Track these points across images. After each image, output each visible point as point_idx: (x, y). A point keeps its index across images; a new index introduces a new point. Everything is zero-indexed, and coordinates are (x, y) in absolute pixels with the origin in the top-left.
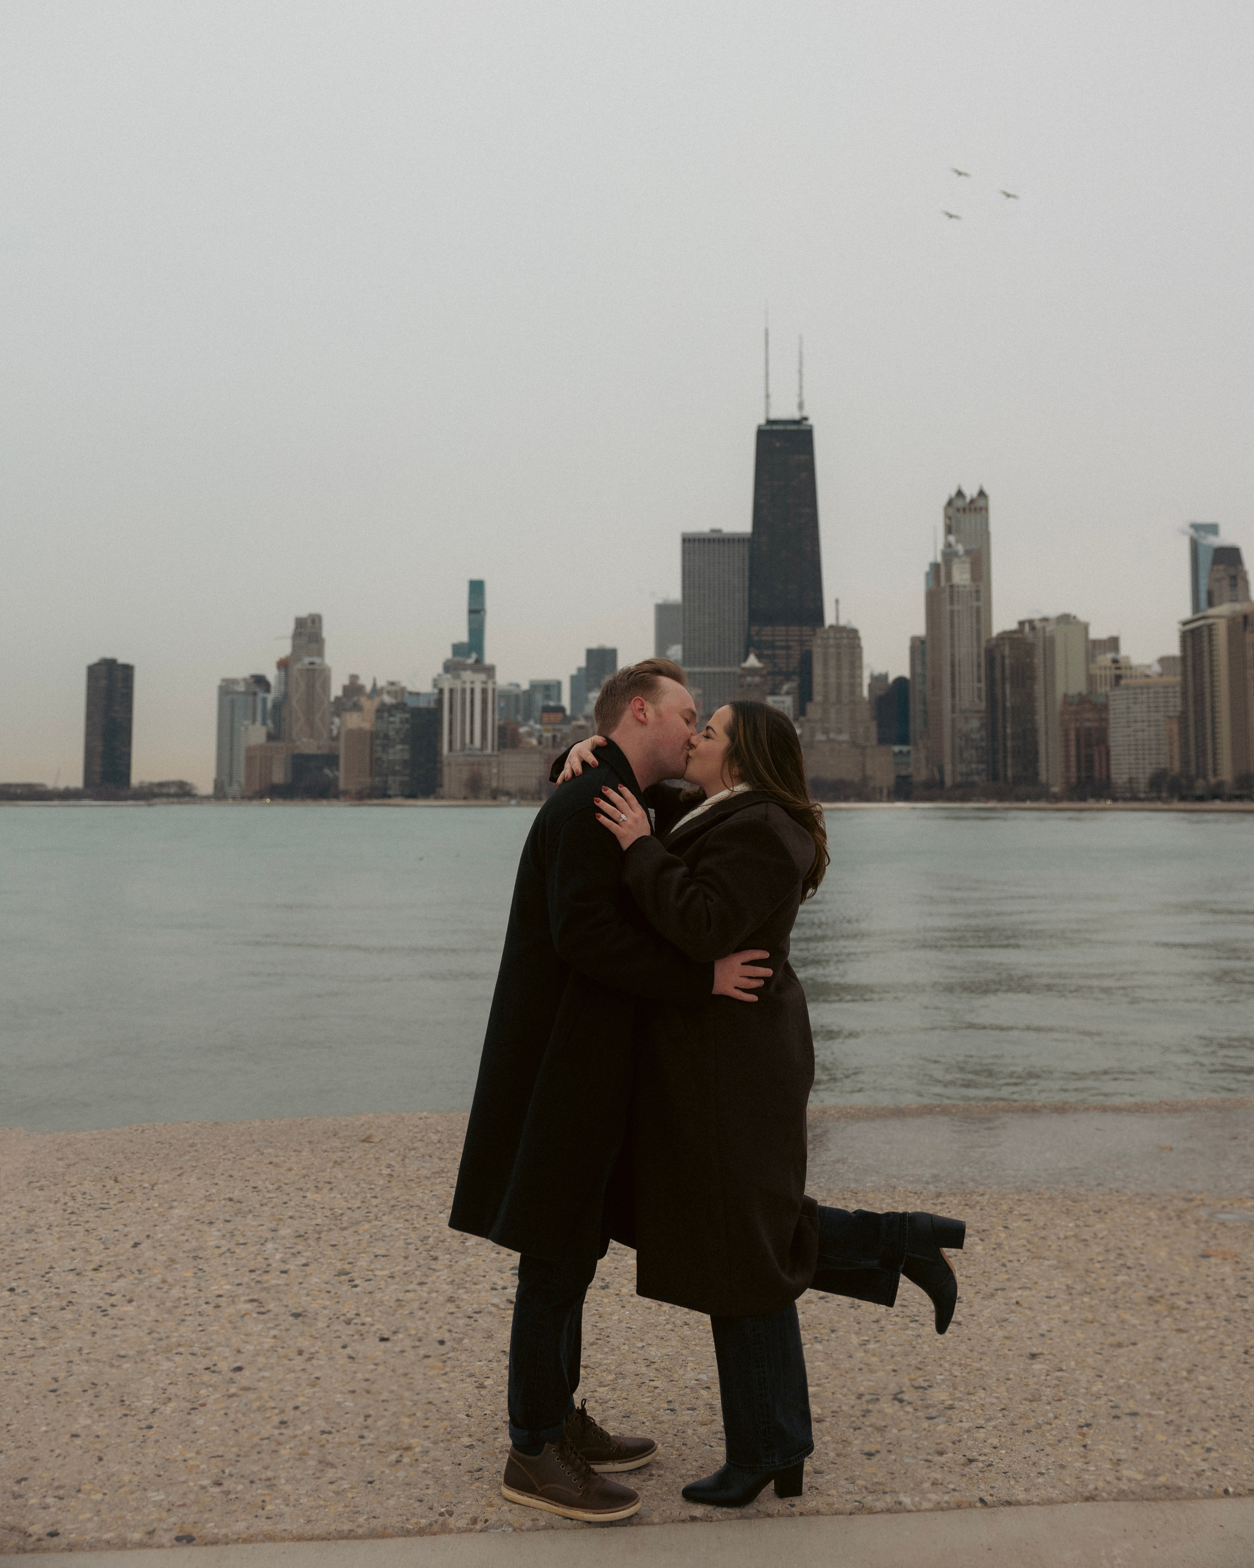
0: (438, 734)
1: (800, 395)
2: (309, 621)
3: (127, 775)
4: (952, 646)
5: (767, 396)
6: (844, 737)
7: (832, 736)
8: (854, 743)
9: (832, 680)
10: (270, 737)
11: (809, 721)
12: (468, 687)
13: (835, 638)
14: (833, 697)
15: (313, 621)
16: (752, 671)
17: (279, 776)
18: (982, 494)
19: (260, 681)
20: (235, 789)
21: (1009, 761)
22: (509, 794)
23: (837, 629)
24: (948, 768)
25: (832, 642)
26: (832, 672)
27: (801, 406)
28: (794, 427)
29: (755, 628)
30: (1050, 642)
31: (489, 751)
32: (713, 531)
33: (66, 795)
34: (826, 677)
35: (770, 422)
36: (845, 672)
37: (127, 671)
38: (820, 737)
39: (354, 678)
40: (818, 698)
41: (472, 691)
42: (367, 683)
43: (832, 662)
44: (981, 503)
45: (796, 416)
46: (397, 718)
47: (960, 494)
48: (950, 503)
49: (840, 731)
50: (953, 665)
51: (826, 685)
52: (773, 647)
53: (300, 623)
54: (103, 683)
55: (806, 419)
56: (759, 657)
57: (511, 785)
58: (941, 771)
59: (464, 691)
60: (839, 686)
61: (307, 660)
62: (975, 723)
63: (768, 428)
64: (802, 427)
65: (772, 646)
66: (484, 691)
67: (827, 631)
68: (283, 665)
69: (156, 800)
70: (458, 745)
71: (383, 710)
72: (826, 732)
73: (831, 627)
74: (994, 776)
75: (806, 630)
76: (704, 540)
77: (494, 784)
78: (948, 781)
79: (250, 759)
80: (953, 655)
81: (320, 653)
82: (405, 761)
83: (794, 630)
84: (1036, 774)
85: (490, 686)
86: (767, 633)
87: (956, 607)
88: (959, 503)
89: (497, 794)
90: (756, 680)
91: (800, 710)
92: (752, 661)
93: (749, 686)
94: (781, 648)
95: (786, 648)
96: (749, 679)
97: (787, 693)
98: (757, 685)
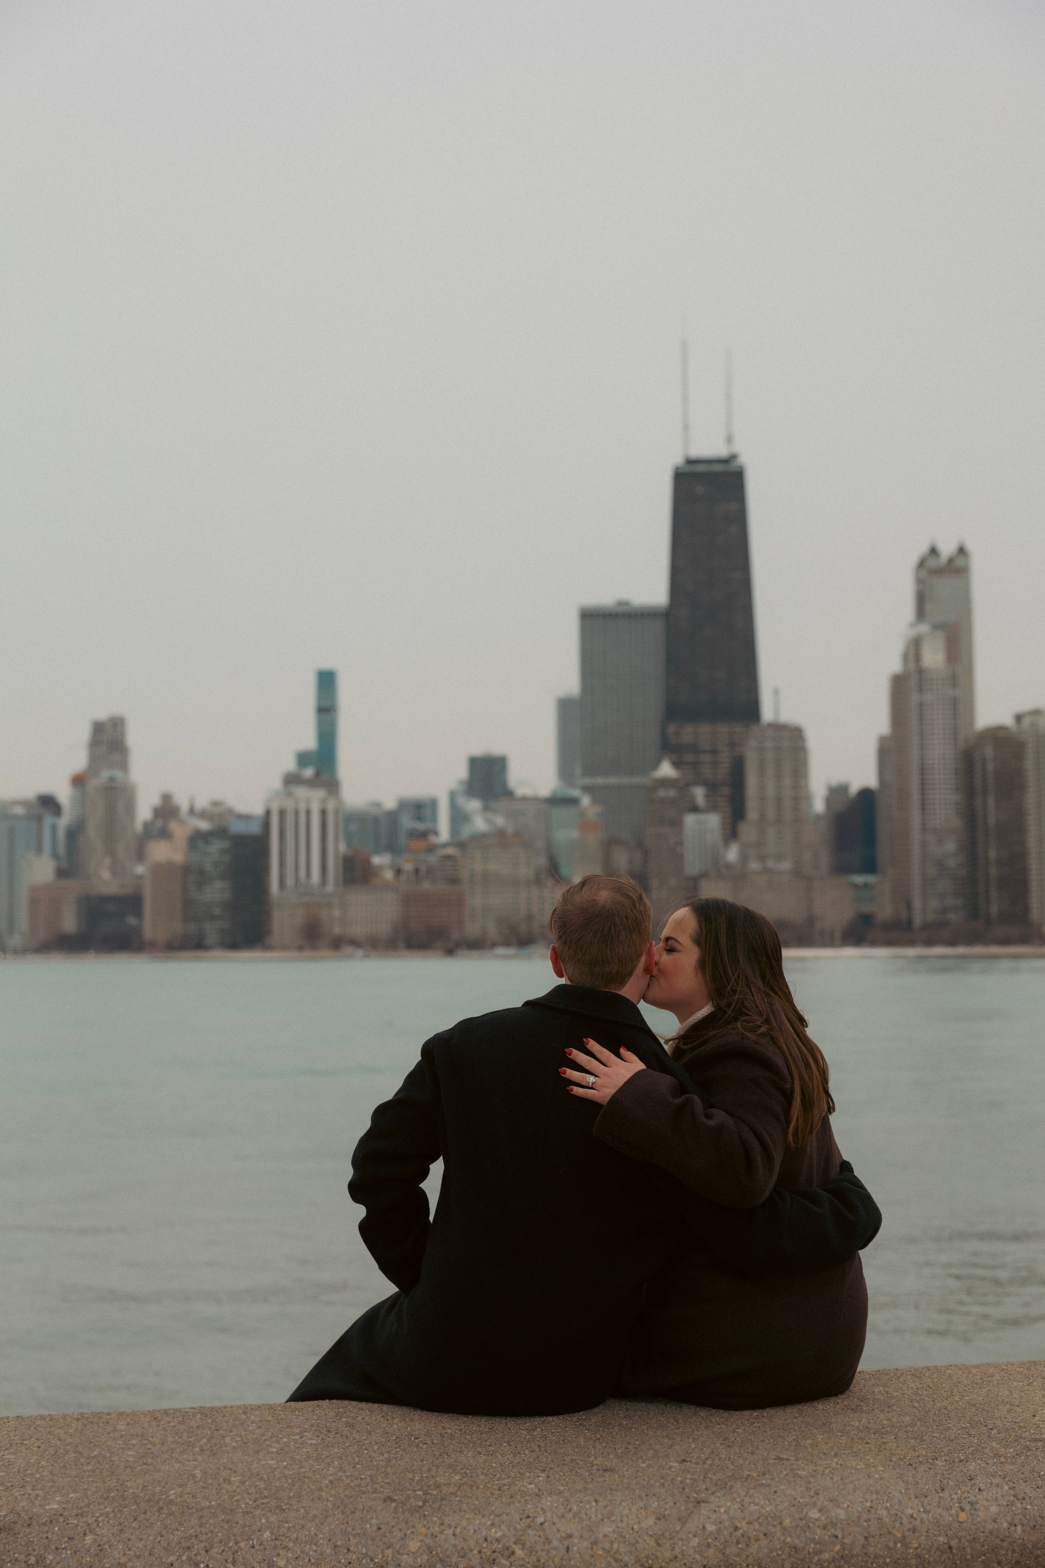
0: (265, 869)
1: (729, 424)
2: (110, 725)
4: (922, 748)
5: (686, 427)
6: (786, 866)
7: (770, 863)
8: (797, 873)
9: (770, 792)
10: (61, 873)
11: (743, 844)
12: (302, 807)
13: (775, 739)
14: (772, 815)
15: (114, 726)
16: (667, 782)
17: (69, 923)
18: (962, 551)
19: (48, 803)
21: (993, 893)
22: (355, 943)
23: (779, 728)
24: (917, 904)
25: (772, 743)
26: (770, 784)
27: (729, 439)
28: (722, 468)
29: (671, 729)
31: (330, 888)
34: (762, 788)
35: (690, 462)
36: (787, 781)
38: (756, 864)
39: (167, 798)
40: (752, 814)
41: (308, 812)
42: (182, 802)
43: (771, 770)
44: (960, 562)
45: (724, 453)
46: (216, 847)
47: (933, 551)
48: (922, 564)
49: (780, 858)
50: (923, 771)
51: (762, 799)
52: (694, 752)
53: (98, 728)
55: (736, 457)
56: (675, 764)
57: (358, 931)
58: (909, 906)
59: (297, 812)
60: (779, 800)
61: (105, 774)
62: (951, 846)
63: (689, 469)
64: (731, 468)
65: (694, 748)
66: (323, 813)
67: (765, 730)
68: (78, 781)
70: (290, 880)
71: (197, 839)
72: (762, 858)
73: (771, 724)
74: (974, 911)
75: (738, 728)
76: (609, 615)
77: (337, 930)
78: (918, 921)
79: (34, 902)
80: (922, 758)
81: (124, 766)
82: (225, 903)
83: (723, 729)
84: (1026, 910)
85: (331, 805)
86: (688, 733)
87: (928, 697)
88: (932, 563)
89: (338, 944)
90: (672, 793)
91: (731, 832)
92: (666, 769)
93: (662, 800)
94: (706, 752)
95: (714, 752)
96: (661, 793)
97: (712, 810)
98: (672, 801)
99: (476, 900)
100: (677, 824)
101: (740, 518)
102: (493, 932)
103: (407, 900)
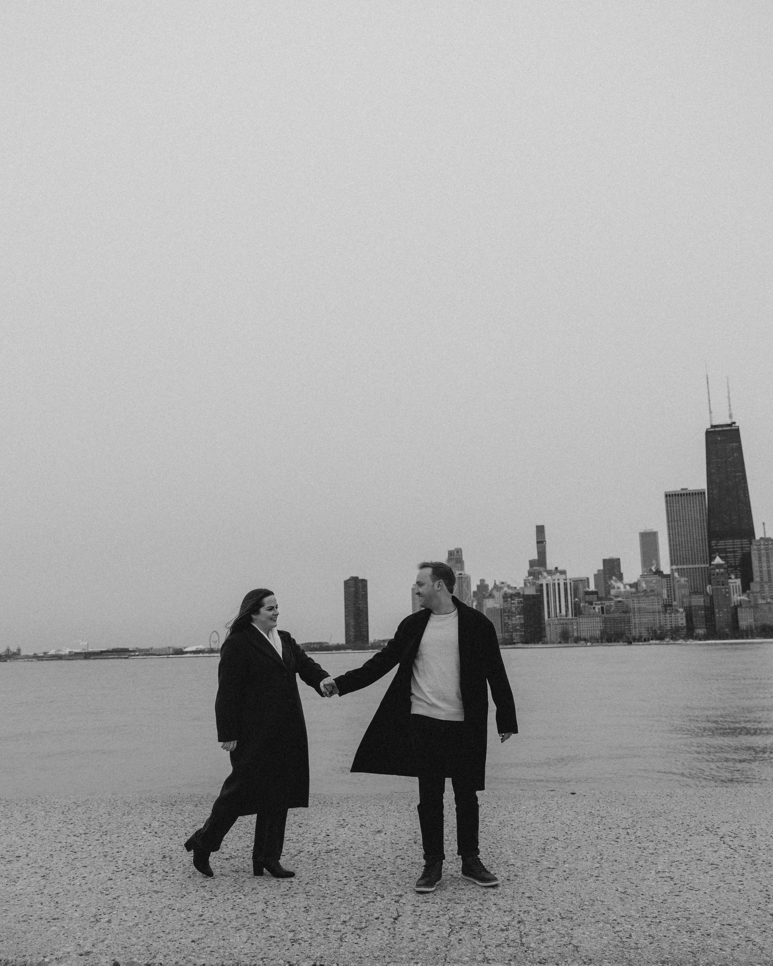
0: (541, 609)
1: (730, 410)
2: (455, 552)
3: (367, 637)
5: (711, 413)
7: (769, 600)
9: (765, 569)
11: (752, 592)
12: (556, 582)
13: (765, 545)
14: (766, 578)
15: (458, 552)
16: (719, 566)
22: (585, 640)
23: (764, 539)
25: (762, 547)
26: (764, 564)
27: (731, 416)
28: (729, 428)
29: (713, 542)
31: (570, 616)
32: (682, 489)
33: (338, 648)
34: (761, 567)
35: (712, 426)
36: (772, 564)
37: (364, 582)
38: (761, 601)
39: (482, 581)
40: (757, 579)
41: (559, 584)
42: (490, 583)
43: (764, 559)
45: (729, 422)
46: (516, 601)
49: (772, 598)
51: (761, 572)
52: (726, 552)
53: (451, 552)
54: (353, 589)
55: (734, 423)
56: (721, 558)
57: (584, 634)
59: (554, 584)
60: (769, 572)
63: (713, 430)
64: (733, 428)
66: (564, 581)
67: (758, 541)
70: (552, 614)
71: (507, 597)
72: (764, 598)
73: (761, 538)
75: (745, 541)
76: (678, 495)
77: (575, 634)
81: (462, 569)
82: (521, 624)
83: (738, 542)
86: (722, 544)
89: (577, 640)
90: (722, 570)
91: (746, 587)
92: (718, 560)
93: (717, 574)
94: (730, 552)
95: (734, 552)
96: (717, 570)
97: (736, 578)
98: (722, 574)
99: (636, 620)
100: (724, 584)
101: (739, 449)
102: (645, 635)
103: (605, 621)
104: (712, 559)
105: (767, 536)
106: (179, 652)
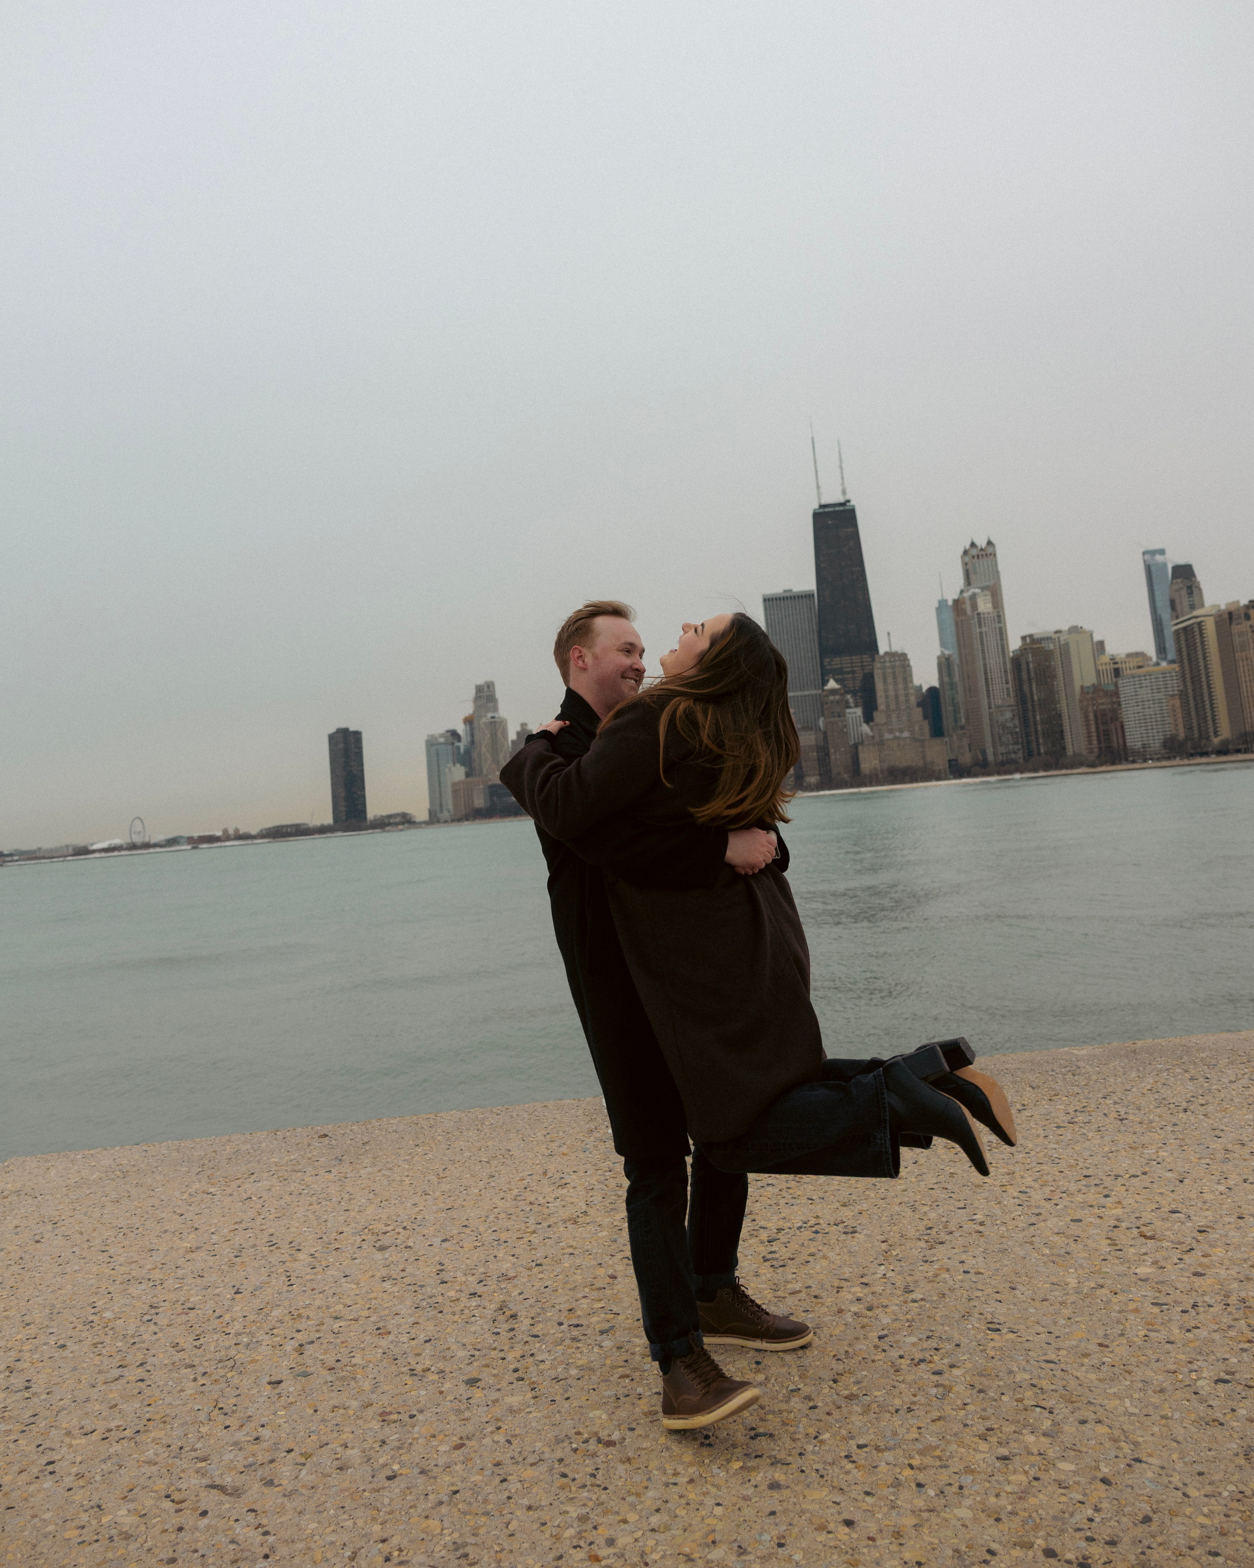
1: (843, 484)
2: (485, 687)
3: (364, 812)
4: (984, 659)
5: (818, 487)
6: (906, 734)
7: (897, 734)
8: (914, 739)
9: (891, 693)
10: (468, 775)
11: (876, 725)
13: (891, 662)
14: (893, 706)
15: (489, 687)
16: (833, 692)
17: (479, 802)
18: (990, 543)
19: (454, 734)
20: (446, 815)
21: (1041, 740)
23: (891, 654)
24: (990, 751)
25: (888, 664)
26: (891, 687)
27: (844, 492)
28: (841, 508)
29: (826, 661)
30: (1065, 649)
32: (785, 591)
33: (322, 830)
34: (886, 691)
35: (821, 506)
36: (901, 686)
37: (357, 736)
38: (887, 736)
39: (525, 727)
40: (882, 707)
43: (890, 680)
44: (990, 550)
45: (842, 500)
47: (973, 545)
48: (966, 552)
49: (901, 731)
50: (986, 673)
51: (887, 697)
52: (842, 673)
53: (478, 690)
54: (341, 746)
55: (849, 501)
56: (836, 680)
58: (984, 753)
60: (897, 697)
61: (489, 715)
62: (1008, 715)
63: (821, 510)
64: (847, 508)
67: (882, 657)
68: (469, 721)
69: (388, 828)
72: (891, 731)
73: (886, 653)
74: (1029, 753)
75: (866, 658)
76: (780, 598)
78: (991, 760)
79: (455, 792)
80: (985, 665)
81: (496, 709)
83: (858, 658)
84: (1063, 747)
86: (836, 662)
87: (984, 629)
88: (974, 552)
90: (837, 697)
91: (868, 718)
92: (832, 684)
93: (832, 702)
94: (848, 673)
95: (853, 672)
96: (831, 698)
97: (856, 706)
98: (838, 702)
100: (841, 715)
104: (825, 682)
105: (893, 650)
106: (83, 851)
